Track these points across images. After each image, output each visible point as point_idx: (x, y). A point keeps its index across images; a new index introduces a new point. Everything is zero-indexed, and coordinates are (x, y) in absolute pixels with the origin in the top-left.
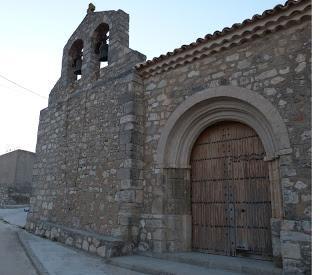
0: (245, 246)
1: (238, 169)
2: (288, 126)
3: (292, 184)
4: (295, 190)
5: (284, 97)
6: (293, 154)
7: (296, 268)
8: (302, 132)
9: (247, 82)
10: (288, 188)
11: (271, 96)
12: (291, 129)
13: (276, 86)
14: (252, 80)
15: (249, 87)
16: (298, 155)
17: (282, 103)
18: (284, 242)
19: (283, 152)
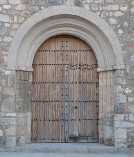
0: (76, 134)
1: (73, 75)
2: (123, 49)
3: (123, 90)
4: (124, 94)
5: (122, 28)
6: (125, 70)
7: (123, 145)
8: (131, 55)
9: (97, 9)
10: (120, 93)
11: (114, 25)
12: (125, 52)
13: (117, 18)
14: (101, 9)
15: (98, 13)
16: (128, 70)
17: (120, 31)
18: (117, 128)
19: (119, 67)
